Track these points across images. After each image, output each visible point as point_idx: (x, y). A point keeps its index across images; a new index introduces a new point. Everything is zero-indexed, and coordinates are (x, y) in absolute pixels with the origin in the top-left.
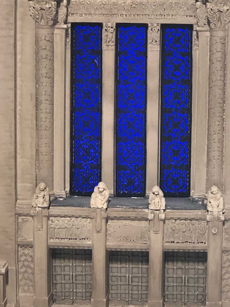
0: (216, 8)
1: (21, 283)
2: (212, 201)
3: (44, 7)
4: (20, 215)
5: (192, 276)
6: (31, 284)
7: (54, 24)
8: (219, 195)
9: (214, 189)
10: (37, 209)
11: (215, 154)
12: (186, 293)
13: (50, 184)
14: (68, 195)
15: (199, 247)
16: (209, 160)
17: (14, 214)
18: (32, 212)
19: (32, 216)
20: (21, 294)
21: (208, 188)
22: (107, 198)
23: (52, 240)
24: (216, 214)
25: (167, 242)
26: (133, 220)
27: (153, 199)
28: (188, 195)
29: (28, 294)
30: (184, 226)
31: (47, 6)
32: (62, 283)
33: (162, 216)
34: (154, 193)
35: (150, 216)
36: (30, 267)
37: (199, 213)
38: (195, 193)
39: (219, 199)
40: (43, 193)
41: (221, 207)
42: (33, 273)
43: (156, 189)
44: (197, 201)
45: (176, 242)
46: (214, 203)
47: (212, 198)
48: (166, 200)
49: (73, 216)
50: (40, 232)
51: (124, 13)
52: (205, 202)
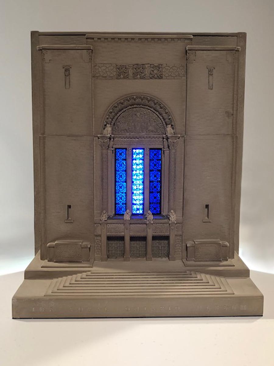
0: (172, 141)
1: (96, 251)
2: (171, 216)
3: (105, 141)
4: (96, 224)
5: (163, 245)
6: (99, 251)
7: (108, 148)
8: (174, 214)
9: (172, 211)
10: (103, 221)
11: (172, 197)
12: (160, 252)
13: (107, 211)
14: (114, 215)
15: (166, 234)
16: (169, 200)
17: (93, 223)
18: (101, 222)
19: (101, 224)
20: (96, 255)
22: (130, 216)
23: (108, 233)
24: (173, 221)
25: (154, 232)
26: (140, 224)
27: (148, 216)
28: (160, 213)
29: (99, 255)
30: (160, 226)
31: (106, 141)
32: (111, 250)
33: (152, 222)
34: (148, 213)
35: (148, 222)
36: (100, 244)
37: (166, 221)
38: (164, 213)
39: (174, 215)
40: (105, 215)
41: (175, 218)
42: (101, 247)
44: (165, 216)
45: (157, 232)
46: (172, 217)
47: (171, 215)
48: (153, 216)
49: (117, 223)
50: (104, 230)
51: (135, 144)
52: (168, 216)
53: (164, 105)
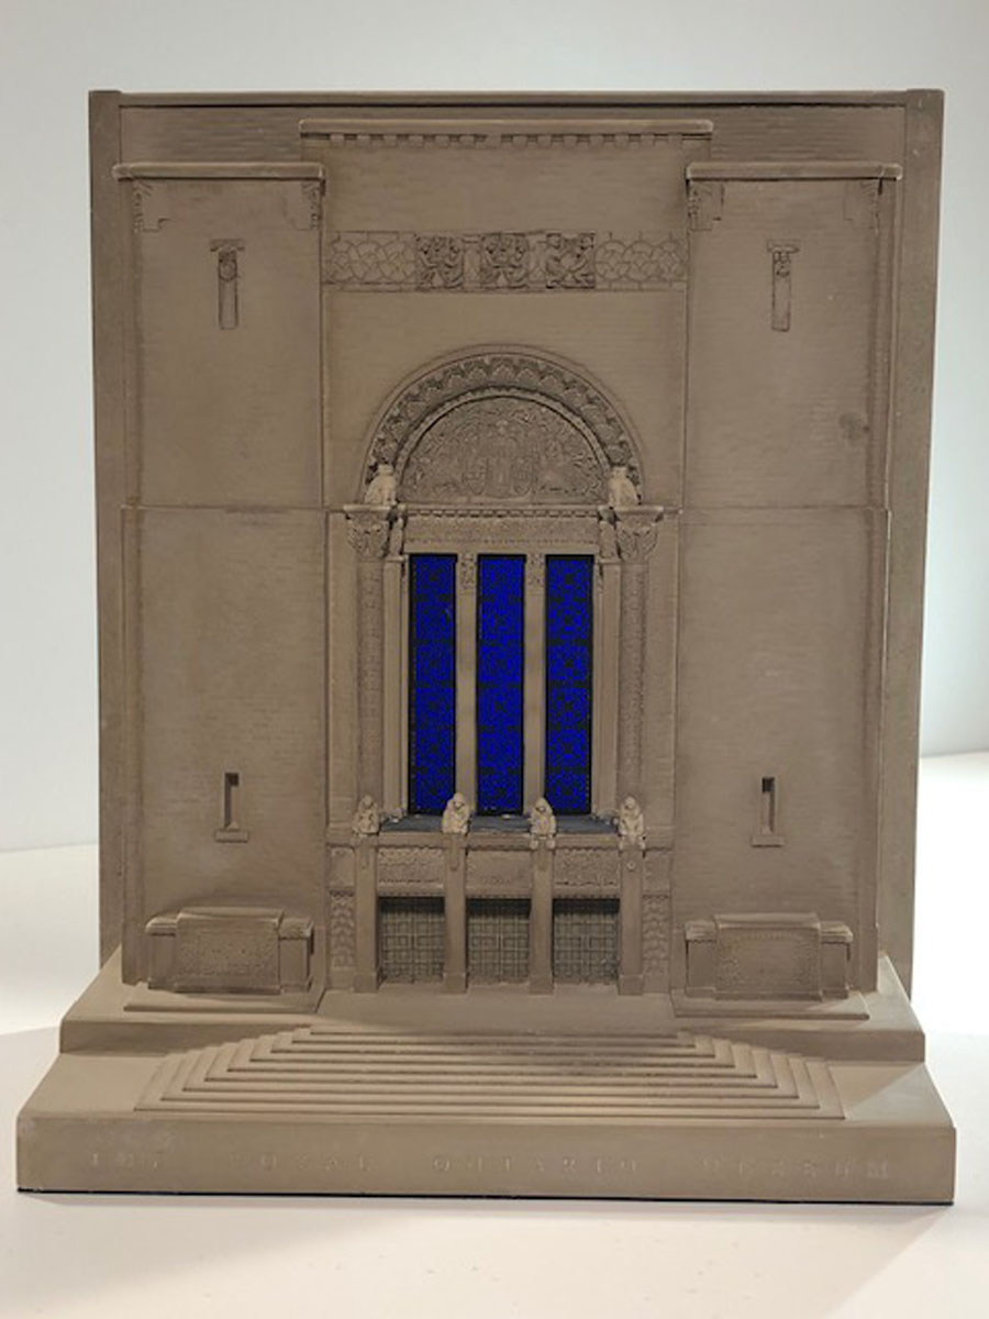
0: (630, 530)
1: (334, 952)
2: (627, 820)
3: (369, 530)
4: (334, 846)
5: (596, 935)
6: (349, 952)
7: (385, 555)
8: (636, 812)
9: (630, 801)
10: (361, 836)
11: (630, 748)
12: (588, 962)
14: (405, 815)
15: (608, 891)
16: (620, 758)
17: (322, 845)
18: (353, 841)
19: (353, 848)
20: (335, 969)
21: (620, 801)
22: (466, 819)
23: (382, 884)
24: (633, 840)
25: (558, 883)
26: (506, 850)
27: (538, 818)
28: (589, 812)
29: (346, 968)
30: (584, 859)
31: (375, 527)
32: (395, 951)
33: (552, 844)
34: (538, 809)
35: (534, 845)
36: (349, 927)
37: (607, 838)
38: (600, 808)
39: (637, 817)
40: (369, 812)
41: (641, 828)
42: (353, 936)
43: (542, 802)
44: (603, 821)
45: (571, 882)
46: (630, 823)
47: (626, 815)
48: (557, 820)
49: (416, 846)
50: (365, 872)
51: (489, 538)
52: (616, 821)
53: (599, 392)
